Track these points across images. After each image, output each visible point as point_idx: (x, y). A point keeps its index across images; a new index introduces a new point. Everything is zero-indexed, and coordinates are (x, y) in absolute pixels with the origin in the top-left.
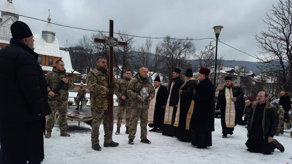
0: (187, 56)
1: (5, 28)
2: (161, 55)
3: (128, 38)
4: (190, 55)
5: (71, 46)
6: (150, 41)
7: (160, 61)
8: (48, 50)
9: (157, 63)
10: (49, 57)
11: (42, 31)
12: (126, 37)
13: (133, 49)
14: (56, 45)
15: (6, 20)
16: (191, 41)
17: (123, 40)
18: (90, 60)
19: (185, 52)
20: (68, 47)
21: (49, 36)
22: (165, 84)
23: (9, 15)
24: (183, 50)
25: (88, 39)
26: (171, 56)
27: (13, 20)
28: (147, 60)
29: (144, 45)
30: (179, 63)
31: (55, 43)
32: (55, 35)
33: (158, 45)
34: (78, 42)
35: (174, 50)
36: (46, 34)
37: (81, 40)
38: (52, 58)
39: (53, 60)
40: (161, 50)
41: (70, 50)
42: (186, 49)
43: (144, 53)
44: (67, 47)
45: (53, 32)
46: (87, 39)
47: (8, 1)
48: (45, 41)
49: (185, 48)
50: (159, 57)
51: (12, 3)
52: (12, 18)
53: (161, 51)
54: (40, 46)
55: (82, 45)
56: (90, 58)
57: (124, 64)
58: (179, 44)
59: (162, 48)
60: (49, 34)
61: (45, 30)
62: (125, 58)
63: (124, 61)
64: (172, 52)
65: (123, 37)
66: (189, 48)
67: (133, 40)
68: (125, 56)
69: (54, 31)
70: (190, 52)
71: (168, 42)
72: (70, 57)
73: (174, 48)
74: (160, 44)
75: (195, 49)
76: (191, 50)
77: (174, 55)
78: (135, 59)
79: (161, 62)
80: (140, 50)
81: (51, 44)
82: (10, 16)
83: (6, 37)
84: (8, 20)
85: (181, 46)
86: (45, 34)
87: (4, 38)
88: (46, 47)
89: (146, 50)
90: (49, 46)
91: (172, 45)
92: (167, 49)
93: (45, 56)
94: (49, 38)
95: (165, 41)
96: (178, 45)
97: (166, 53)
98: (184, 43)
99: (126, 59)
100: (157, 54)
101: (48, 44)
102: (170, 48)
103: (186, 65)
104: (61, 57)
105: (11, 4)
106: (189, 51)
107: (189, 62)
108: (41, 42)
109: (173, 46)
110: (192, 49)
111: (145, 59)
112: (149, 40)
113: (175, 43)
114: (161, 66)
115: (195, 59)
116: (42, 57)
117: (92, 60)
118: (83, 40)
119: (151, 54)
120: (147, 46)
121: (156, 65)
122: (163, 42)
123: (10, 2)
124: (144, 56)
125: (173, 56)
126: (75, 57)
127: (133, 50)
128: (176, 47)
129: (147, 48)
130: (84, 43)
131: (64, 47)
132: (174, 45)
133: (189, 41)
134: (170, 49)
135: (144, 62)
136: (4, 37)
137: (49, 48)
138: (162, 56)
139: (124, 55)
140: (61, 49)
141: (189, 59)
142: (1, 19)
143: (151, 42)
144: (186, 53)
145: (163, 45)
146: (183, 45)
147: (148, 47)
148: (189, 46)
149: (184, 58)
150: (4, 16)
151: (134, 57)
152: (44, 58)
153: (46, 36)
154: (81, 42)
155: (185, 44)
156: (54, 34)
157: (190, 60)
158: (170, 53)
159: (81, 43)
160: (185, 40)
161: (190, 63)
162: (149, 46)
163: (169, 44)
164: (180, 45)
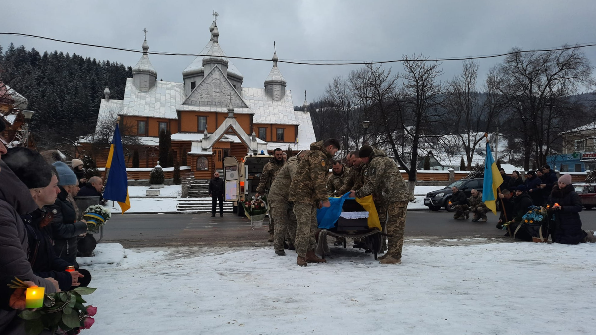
0: (570, 87)
1: (209, 86)
2: (501, 93)
3: (425, 68)
4: (576, 84)
5: (312, 102)
6: (472, 66)
7: (500, 106)
8: (274, 114)
9: (492, 112)
10: (277, 127)
11: (264, 82)
12: (420, 67)
13: (437, 88)
14: (288, 103)
15: (210, 73)
16: (576, 52)
17: (413, 73)
18: (347, 123)
19: (561, 78)
20: (308, 104)
21: (277, 89)
22: (515, 157)
23: (214, 63)
24: (555, 74)
25: (342, 84)
26: (527, 91)
27: (220, 70)
28: (468, 109)
29: (458, 76)
30: (551, 106)
31: (285, 99)
32: (285, 86)
33: (492, 72)
34: (325, 93)
35: (532, 77)
36: (271, 86)
37: (330, 87)
38: (282, 128)
39: (284, 130)
40: (499, 83)
41: (311, 109)
42: (563, 72)
43: (460, 94)
44: (306, 104)
45: (282, 81)
46: (340, 85)
47: (210, 40)
48: (269, 99)
49: (562, 70)
50: (495, 98)
51: (217, 42)
52: (218, 67)
53: (501, 84)
54: (262, 108)
55: (333, 97)
56: (348, 119)
57: (420, 121)
58: (545, 62)
59: (503, 76)
60: (275, 86)
61: (269, 79)
62: (419, 109)
63: (419, 115)
64: (528, 82)
65: (414, 66)
66: (573, 69)
67: (436, 70)
68: (421, 105)
69: (283, 79)
70: (575, 77)
71: (517, 62)
72: (311, 123)
73: (532, 73)
74: (497, 70)
75: (589, 69)
76: (578, 71)
77: (535, 89)
78: (443, 109)
79: (502, 107)
80: (452, 89)
81: (279, 103)
82: (216, 65)
83: (210, 100)
84: (213, 71)
85: (551, 67)
86: (269, 86)
87: (209, 103)
88: (271, 109)
89: (464, 88)
90: (277, 106)
91: (529, 67)
92: (514, 78)
93: (271, 125)
94: (276, 93)
95: (509, 62)
96: (542, 66)
97: (514, 86)
98: (558, 59)
99: (422, 110)
100: (491, 92)
101: (275, 103)
102: (523, 75)
103: (568, 109)
104: (297, 123)
105: (215, 43)
106: (573, 74)
107: (573, 100)
108: (263, 101)
109: (530, 69)
110: (580, 69)
111: (462, 107)
112: (469, 66)
113: (536, 62)
114: (504, 116)
115: (589, 91)
116: (266, 128)
117: (350, 122)
118: (333, 87)
119: (476, 95)
120: (465, 77)
121: (491, 115)
122: (505, 64)
123: (214, 42)
124: (460, 99)
125: (531, 91)
126: (320, 120)
127: (436, 91)
128: (539, 70)
129: (467, 83)
130: (336, 92)
131: (300, 105)
132: (532, 67)
133: (570, 51)
134: (522, 77)
135: (461, 112)
136: (207, 102)
137: (276, 111)
138: (504, 94)
139: (417, 105)
140: (296, 109)
141: (575, 94)
142: (203, 71)
143: (476, 69)
144: (566, 81)
145: (505, 71)
146: (556, 63)
147: (469, 80)
148: (571, 63)
149: (561, 92)
150: (207, 66)
151: (439, 104)
152: (268, 130)
153: (272, 89)
154: (330, 92)
155: (561, 60)
156: (283, 84)
157: (578, 95)
158: (522, 85)
159: (331, 94)
160: (560, 51)
161: (577, 102)
162: (471, 77)
163: (520, 65)
164: (549, 64)
